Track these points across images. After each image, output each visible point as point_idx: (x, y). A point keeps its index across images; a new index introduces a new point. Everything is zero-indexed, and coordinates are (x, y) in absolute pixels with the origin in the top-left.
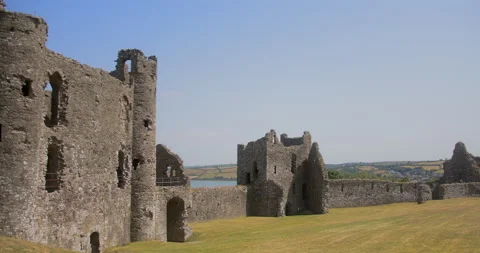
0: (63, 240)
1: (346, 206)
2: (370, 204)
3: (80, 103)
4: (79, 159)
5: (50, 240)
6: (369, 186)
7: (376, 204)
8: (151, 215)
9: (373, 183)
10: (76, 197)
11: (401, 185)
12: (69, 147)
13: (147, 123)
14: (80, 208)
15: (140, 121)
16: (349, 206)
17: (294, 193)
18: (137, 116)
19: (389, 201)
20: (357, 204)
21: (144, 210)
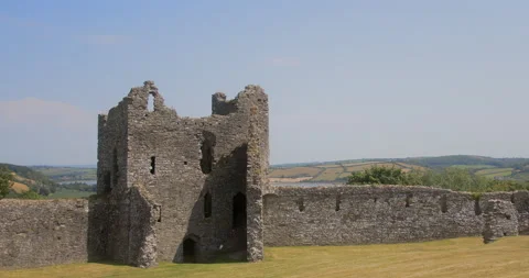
1: (345, 242)
2: (402, 239)
6: (398, 200)
7: (417, 238)
9: (410, 194)
11: (477, 199)
16: (355, 243)
17: (208, 214)
19: (448, 232)
20: (371, 238)
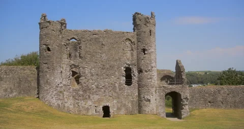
0: (83, 107)
3: (89, 48)
4: (91, 73)
5: (74, 106)
8: (149, 100)
10: (90, 89)
12: (84, 68)
13: (144, 50)
14: (93, 94)
15: (140, 50)
18: (139, 48)
21: (144, 97)
